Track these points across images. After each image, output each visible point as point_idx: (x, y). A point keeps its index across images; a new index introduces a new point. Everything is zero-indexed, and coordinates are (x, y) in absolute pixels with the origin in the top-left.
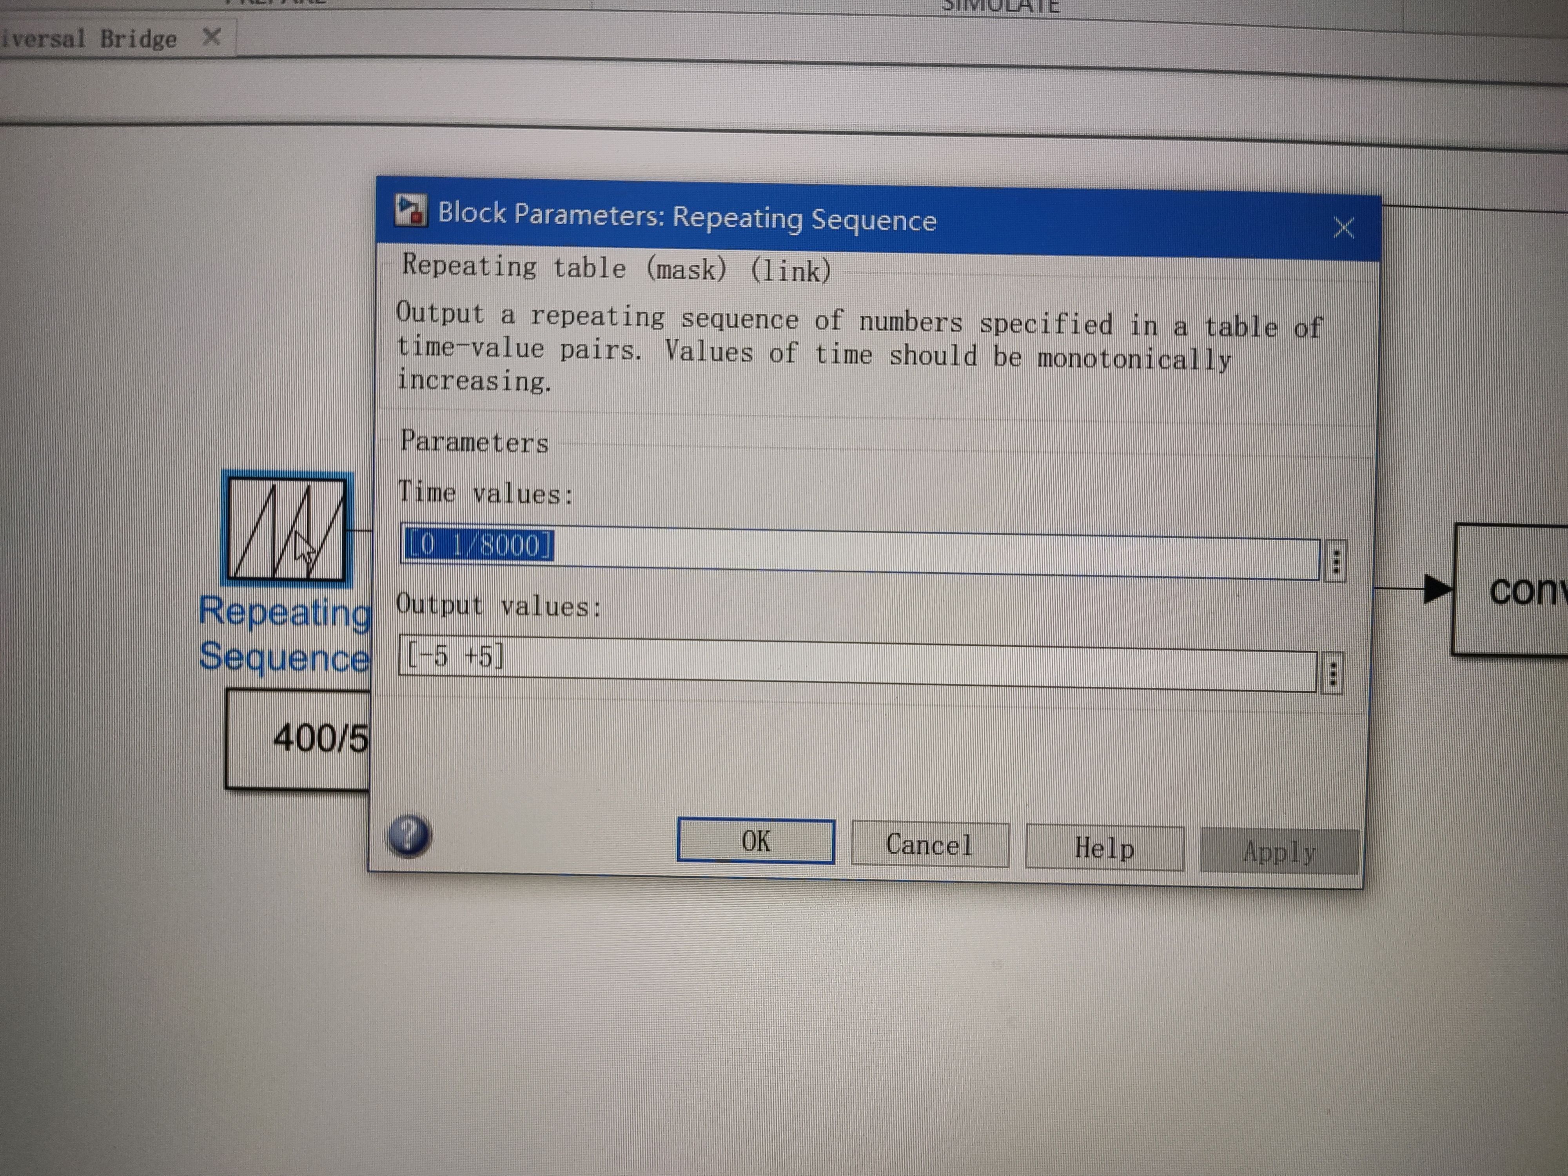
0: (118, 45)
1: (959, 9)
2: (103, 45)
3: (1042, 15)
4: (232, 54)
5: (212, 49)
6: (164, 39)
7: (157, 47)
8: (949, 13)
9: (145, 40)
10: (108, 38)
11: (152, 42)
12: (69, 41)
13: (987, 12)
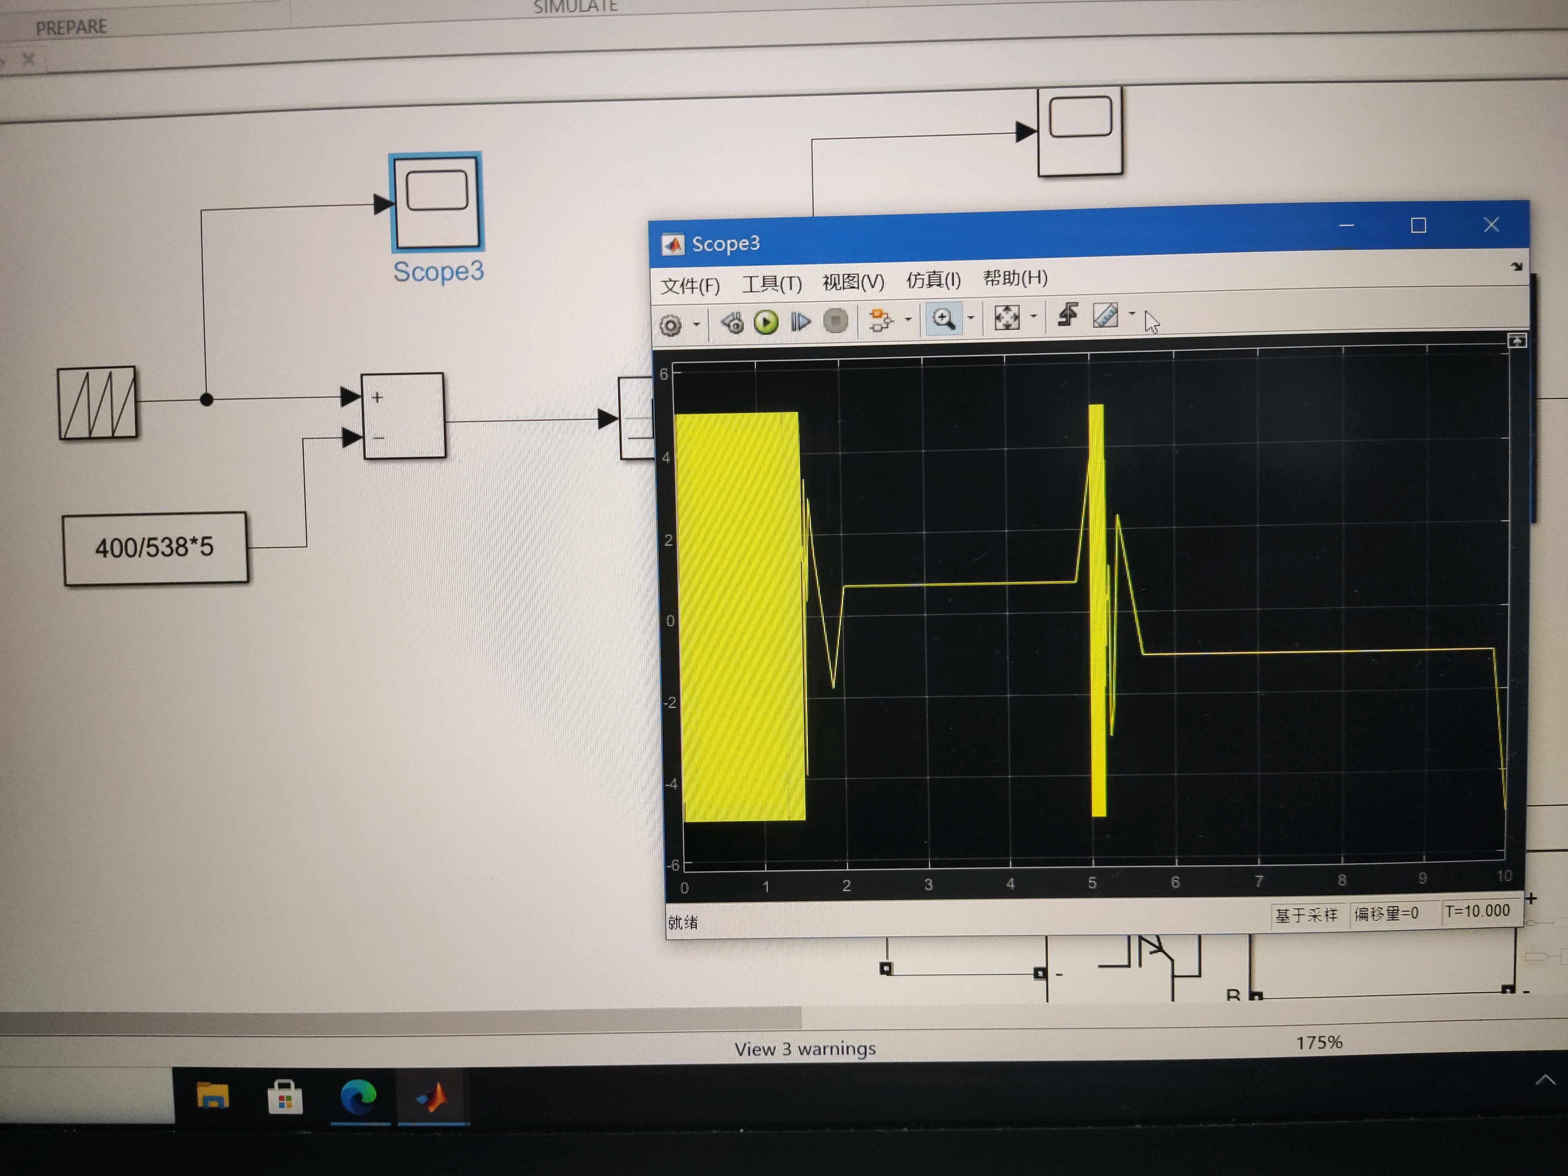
1: (546, 12)
3: (604, 13)
4: (45, 72)
5: (29, 68)
8: (539, 15)
13: (566, 13)
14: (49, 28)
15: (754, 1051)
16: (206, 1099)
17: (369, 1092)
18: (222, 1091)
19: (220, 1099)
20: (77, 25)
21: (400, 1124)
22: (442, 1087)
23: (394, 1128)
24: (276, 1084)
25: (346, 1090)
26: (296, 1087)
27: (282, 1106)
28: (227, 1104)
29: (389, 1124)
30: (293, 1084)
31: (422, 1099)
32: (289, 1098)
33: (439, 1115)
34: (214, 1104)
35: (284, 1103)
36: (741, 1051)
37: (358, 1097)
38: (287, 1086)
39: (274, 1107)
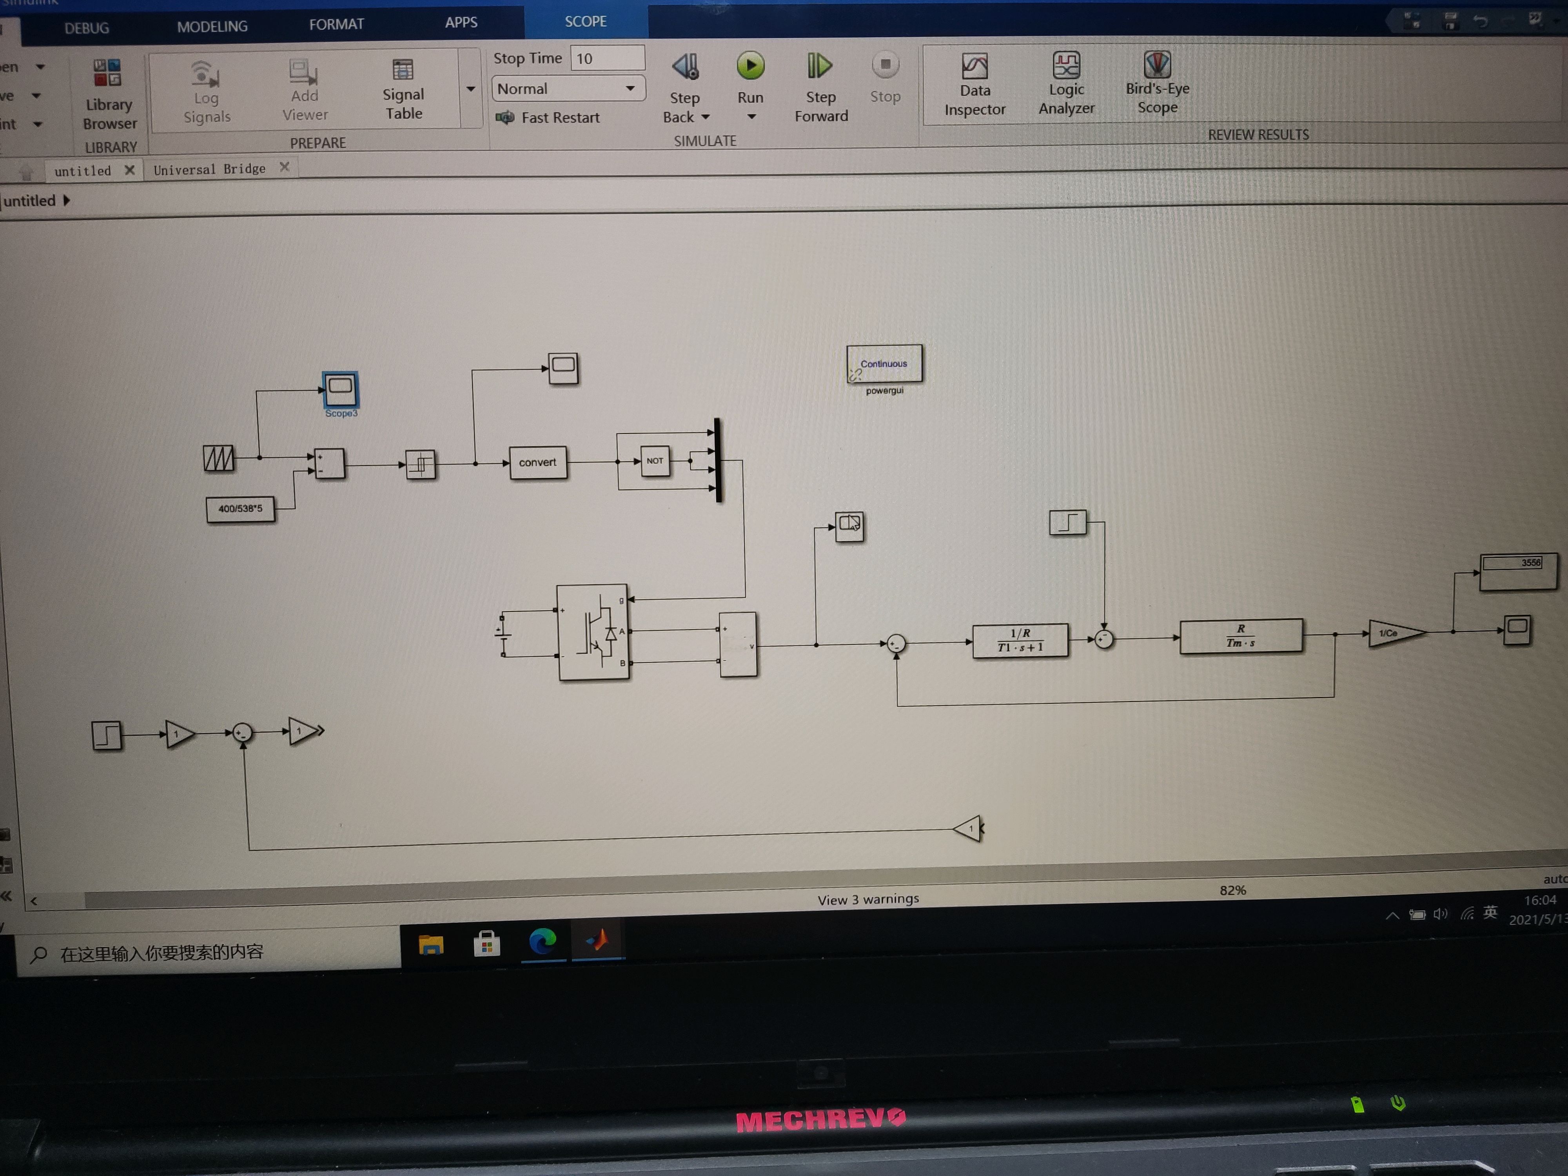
0: (233, 173)
1: (684, 145)
2: (226, 173)
3: (727, 147)
4: (297, 177)
5: (285, 174)
6: (259, 169)
7: (255, 173)
8: (678, 148)
9: (248, 170)
10: (227, 167)
11: (252, 171)
12: (207, 171)
13: (699, 147)
14: (300, 143)
15: (832, 901)
16: (427, 948)
17: (551, 937)
18: (438, 941)
19: (436, 947)
20: (322, 142)
21: (573, 960)
22: (605, 931)
23: (569, 963)
24: (480, 934)
25: (534, 936)
26: (496, 936)
27: (484, 950)
28: (442, 951)
29: (565, 960)
30: (493, 934)
31: (590, 941)
32: (490, 944)
33: (602, 953)
34: (432, 952)
35: (486, 948)
36: (822, 901)
37: (543, 941)
38: (489, 935)
39: (478, 952)
